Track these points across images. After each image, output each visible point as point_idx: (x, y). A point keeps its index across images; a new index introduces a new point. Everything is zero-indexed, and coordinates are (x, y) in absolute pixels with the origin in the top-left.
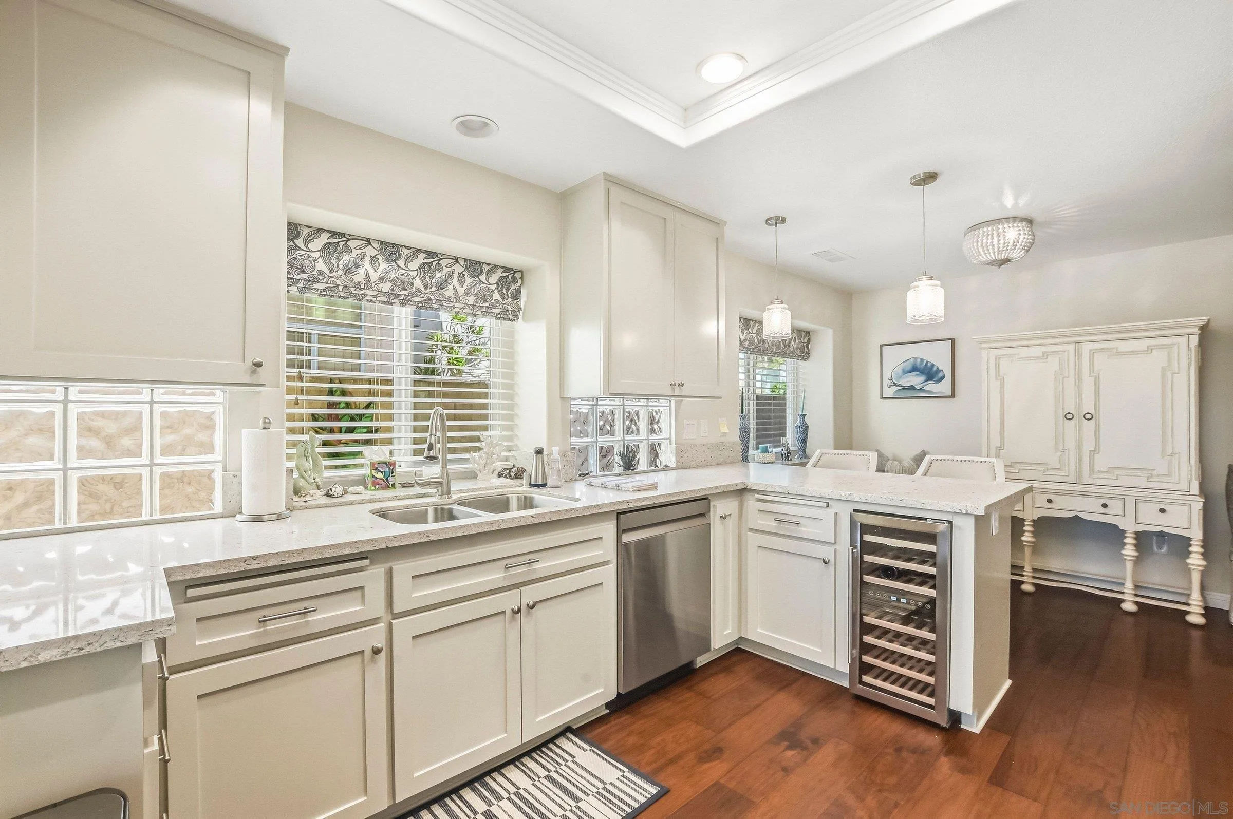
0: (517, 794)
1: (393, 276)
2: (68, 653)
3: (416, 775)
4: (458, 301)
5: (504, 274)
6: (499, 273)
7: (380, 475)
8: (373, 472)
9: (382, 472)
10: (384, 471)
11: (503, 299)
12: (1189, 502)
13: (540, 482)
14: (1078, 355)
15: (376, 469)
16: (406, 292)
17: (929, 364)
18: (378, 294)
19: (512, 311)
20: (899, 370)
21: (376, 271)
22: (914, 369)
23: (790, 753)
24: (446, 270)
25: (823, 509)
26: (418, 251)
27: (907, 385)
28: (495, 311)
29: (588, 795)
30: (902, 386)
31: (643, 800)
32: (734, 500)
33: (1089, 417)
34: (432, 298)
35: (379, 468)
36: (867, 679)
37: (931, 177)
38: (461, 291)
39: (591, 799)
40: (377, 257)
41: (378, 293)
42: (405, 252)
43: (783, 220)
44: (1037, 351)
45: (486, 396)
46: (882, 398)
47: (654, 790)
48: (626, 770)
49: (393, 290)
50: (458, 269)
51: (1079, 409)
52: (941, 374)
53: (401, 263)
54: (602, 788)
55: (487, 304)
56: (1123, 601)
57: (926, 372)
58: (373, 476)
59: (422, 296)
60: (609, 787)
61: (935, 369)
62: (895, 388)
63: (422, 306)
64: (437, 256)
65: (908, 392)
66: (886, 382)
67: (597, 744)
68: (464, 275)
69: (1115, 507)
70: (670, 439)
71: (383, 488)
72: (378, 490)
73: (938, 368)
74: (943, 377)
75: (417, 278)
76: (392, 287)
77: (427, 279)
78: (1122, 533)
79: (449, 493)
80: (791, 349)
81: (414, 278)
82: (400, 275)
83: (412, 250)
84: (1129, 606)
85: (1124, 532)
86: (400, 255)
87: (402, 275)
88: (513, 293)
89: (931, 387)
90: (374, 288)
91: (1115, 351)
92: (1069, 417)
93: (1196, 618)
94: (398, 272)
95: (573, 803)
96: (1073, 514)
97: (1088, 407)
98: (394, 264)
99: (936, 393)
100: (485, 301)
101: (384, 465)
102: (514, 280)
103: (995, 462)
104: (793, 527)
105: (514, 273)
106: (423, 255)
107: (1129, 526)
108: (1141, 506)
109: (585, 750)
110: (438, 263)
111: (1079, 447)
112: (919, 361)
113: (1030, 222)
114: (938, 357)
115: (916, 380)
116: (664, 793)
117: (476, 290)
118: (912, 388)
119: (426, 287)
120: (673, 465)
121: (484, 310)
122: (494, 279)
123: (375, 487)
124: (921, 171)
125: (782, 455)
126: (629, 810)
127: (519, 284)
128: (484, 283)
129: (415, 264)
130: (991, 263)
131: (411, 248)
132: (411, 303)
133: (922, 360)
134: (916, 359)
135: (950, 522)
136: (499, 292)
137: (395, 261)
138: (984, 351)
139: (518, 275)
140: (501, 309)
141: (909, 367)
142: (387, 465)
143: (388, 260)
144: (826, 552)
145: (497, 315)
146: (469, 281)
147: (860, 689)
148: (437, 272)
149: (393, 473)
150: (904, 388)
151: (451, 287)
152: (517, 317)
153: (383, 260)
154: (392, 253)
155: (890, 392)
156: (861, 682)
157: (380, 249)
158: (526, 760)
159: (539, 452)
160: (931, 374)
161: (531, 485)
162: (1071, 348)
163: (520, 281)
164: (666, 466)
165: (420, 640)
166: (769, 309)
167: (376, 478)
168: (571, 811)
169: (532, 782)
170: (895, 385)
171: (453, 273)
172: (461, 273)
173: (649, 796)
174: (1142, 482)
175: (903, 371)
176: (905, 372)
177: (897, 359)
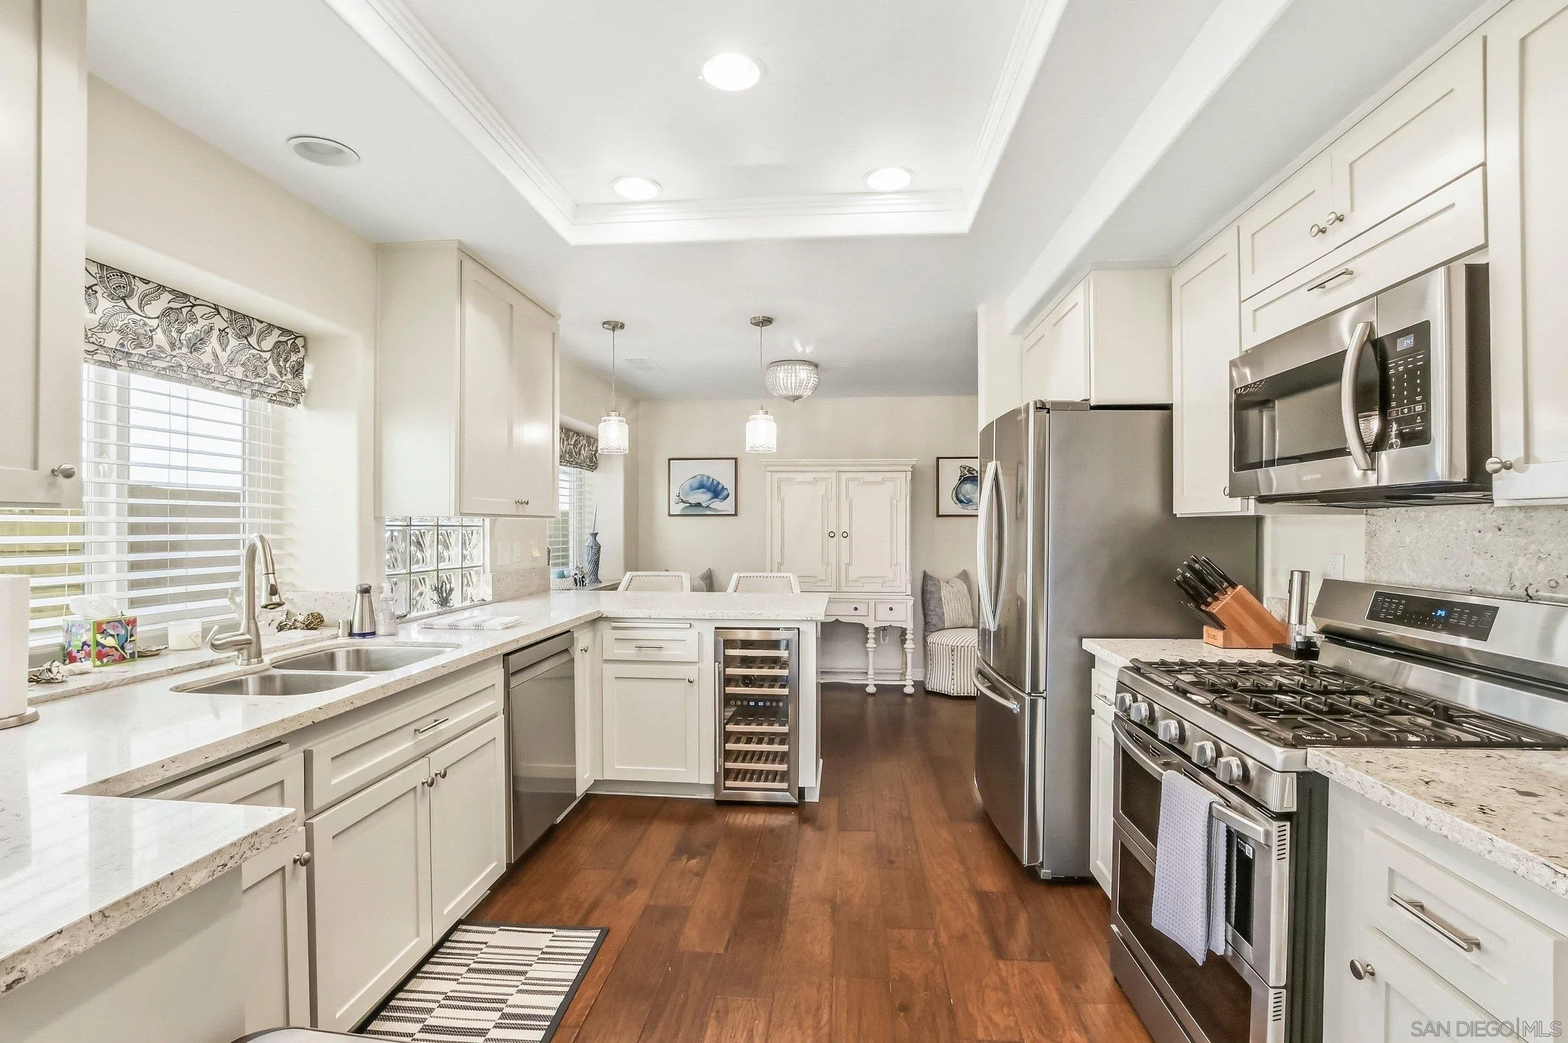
0: (447, 998)
1: (121, 324)
2: (215, 873)
3: (338, 1015)
4: (220, 371)
5: (283, 339)
6: (275, 336)
7: (110, 642)
8: (99, 637)
9: (113, 636)
10: (118, 635)
11: (281, 373)
12: (906, 601)
13: (367, 630)
14: (838, 480)
15: (103, 632)
16: (143, 352)
17: (715, 482)
18: (96, 350)
19: (293, 392)
20: (687, 487)
21: (93, 311)
22: (701, 486)
23: (693, 862)
24: (202, 323)
25: (688, 630)
26: (161, 288)
27: (693, 502)
28: (270, 390)
29: (531, 965)
30: (689, 503)
31: (591, 945)
32: (588, 632)
33: (845, 535)
34: (183, 363)
35: (109, 631)
36: (729, 783)
37: (767, 321)
38: (224, 357)
39: (535, 966)
40: (94, 288)
41: (96, 347)
42: (140, 288)
43: (622, 327)
44: (809, 477)
45: (235, 512)
46: (670, 515)
47: (596, 934)
48: (554, 930)
49: (122, 345)
50: (219, 323)
51: (839, 527)
52: (725, 493)
53: (133, 303)
54: (542, 953)
55: (261, 380)
56: (867, 685)
57: (712, 489)
58: (98, 644)
59: (168, 359)
60: (545, 950)
61: (720, 486)
62: (683, 505)
63: (165, 375)
64: (189, 301)
65: (695, 510)
66: (673, 498)
67: (501, 922)
68: (228, 333)
69: (862, 610)
70: (483, 566)
71: (115, 662)
72: (106, 665)
73: (723, 486)
74: (728, 495)
75: (159, 330)
76: (121, 341)
77: (173, 334)
78: (866, 630)
79: (259, 654)
80: (582, 457)
81: (154, 330)
82: (131, 323)
83: (151, 285)
84: (871, 689)
85: (867, 629)
86: (132, 291)
87: (134, 323)
88: (293, 367)
89: (717, 505)
90: (91, 340)
91: (862, 481)
92: (832, 535)
93: (909, 690)
94: (129, 317)
95: (522, 978)
96: (835, 618)
97: (845, 528)
98: (122, 304)
99: (721, 511)
100: (258, 376)
101: (117, 624)
102: (295, 349)
103: (791, 577)
104: (655, 652)
105: (295, 338)
106: (167, 297)
107: (871, 624)
108: (878, 606)
109: (494, 933)
110: (190, 310)
111: (838, 561)
112: (705, 478)
113: (816, 366)
114: (722, 474)
115: (703, 497)
116: (605, 933)
117: (244, 358)
118: (699, 505)
119: (173, 346)
120: (489, 598)
121: (256, 388)
122: (268, 344)
123: (102, 662)
124: (761, 314)
125: (575, 579)
126: (585, 958)
127: (301, 355)
128: (254, 348)
129: (155, 308)
130: (787, 398)
131: (149, 282)
132: (149, 369)
133: (709, 477)
134: (702, 475)
135: (798, 629)
136: (274, 363)
137: (123, 299)
138: (769, 474)
139: (300, 342)
140: (278, 388)
141: (696, 485)
142: (122, 625)
143: (111, 296)
144: (690, 672)
145: (272, 397)
146: (233, 342)
147: (726, 795)
148: (188, 324)
149: (132, 636)
150: (691, 505)
151: (209, 349)
152: (297, 401)
153: (105, 295)
154: (120, 286)
155: (677, 509)
156: (726, 788)
157: (100, 277)
158: (427, 968)
159: (366, 591)
160: (716, 491)
161: (351, 634)
162: (834, 475)
163: (302, 350)
164: (483, 600)
165: (339, 838)
166: (605, 421)
167: (104, 646)
168: (523, 984)
169: (456, 982)
170: (683, 501)
171: (211, 329)
172: (224, 330)
173: (595, 940)
174: (878, 587)
175: (691, 487)
176: (693, 489)
177: (684, 474)
